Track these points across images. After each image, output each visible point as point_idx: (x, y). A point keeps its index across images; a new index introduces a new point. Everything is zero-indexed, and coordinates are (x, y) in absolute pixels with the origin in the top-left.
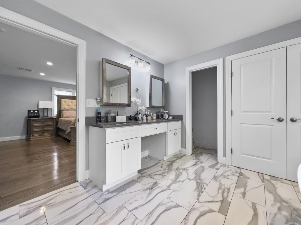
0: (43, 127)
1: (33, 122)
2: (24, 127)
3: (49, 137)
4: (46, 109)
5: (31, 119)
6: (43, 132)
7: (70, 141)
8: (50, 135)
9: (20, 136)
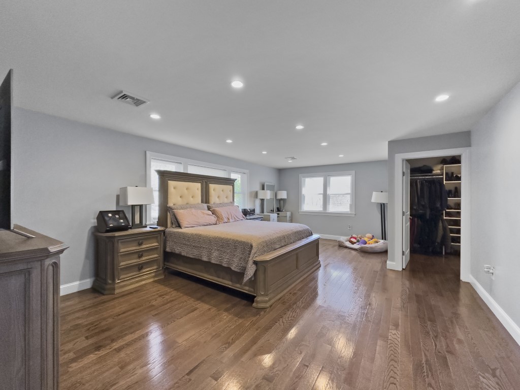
0: (140, 254)
1: (120, 244)
2: (87, 257)
3: (152, 280)
4: (139, 207)
5: (114, 237)
6: (140, 267)
7: (255, 297)
8: (153, 274)
9: (77, 283)
